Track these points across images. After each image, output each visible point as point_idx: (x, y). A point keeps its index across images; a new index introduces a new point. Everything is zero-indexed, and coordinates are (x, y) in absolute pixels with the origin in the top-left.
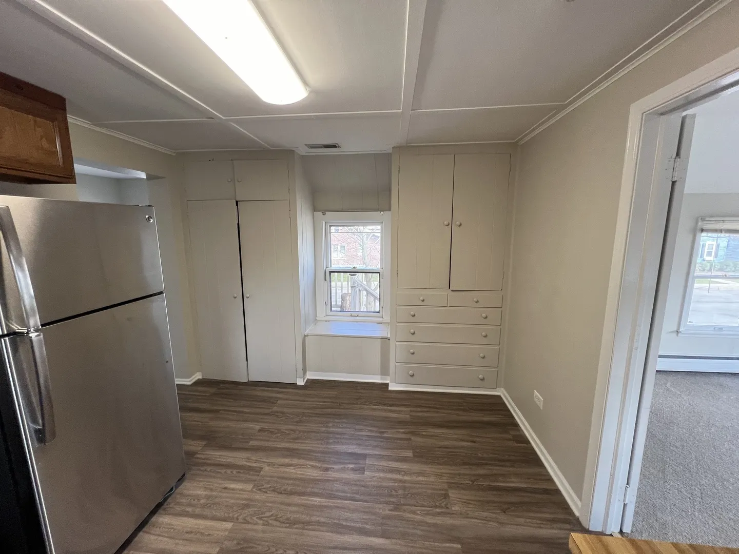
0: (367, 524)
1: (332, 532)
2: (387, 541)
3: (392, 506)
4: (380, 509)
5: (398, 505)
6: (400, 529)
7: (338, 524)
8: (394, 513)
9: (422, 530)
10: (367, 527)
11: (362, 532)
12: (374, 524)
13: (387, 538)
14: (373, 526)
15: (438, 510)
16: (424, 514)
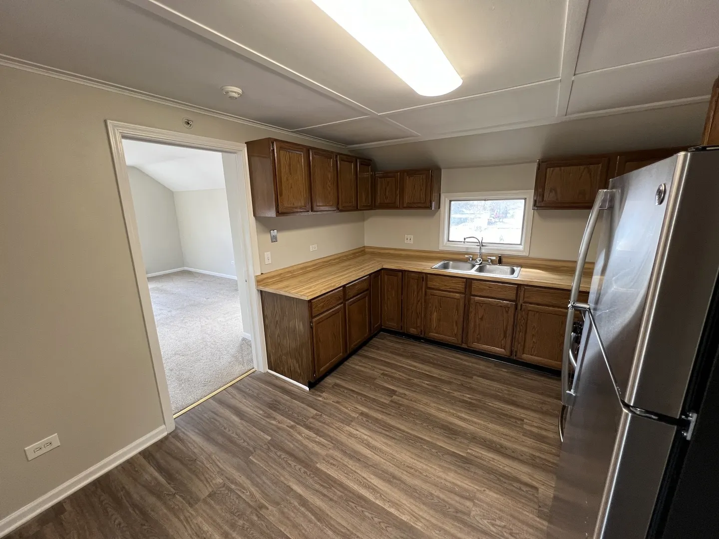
0: (295, 507)
1: (328, 515)
2: (291, 484)
3: (263, 512)
4: (274, 516)
5: (256, 510)
6: (274, 488)
7: (319, 520)
8: (267, 505)
9: (261, 479)
10: (296, 504)
11: (304, 502)
12: (290, 503)
13: (289, 487)
14: (292, 502)
15: (233, 487)
16: (245, 490)
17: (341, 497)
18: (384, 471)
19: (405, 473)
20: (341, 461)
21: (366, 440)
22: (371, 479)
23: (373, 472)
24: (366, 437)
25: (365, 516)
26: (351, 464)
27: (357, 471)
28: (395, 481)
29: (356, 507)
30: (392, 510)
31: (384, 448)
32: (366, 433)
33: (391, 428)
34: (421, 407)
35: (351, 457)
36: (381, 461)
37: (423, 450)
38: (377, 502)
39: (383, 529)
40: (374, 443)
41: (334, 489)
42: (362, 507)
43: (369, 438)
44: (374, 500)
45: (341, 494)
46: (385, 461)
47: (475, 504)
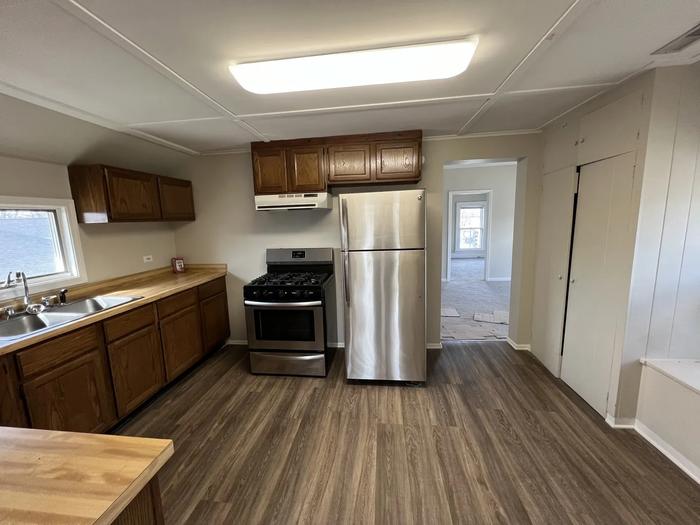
17: (390, 496)
18: (343, 469)
19: (337, 453)
20: (352, 518)
21: (310, 504)
22: (357, 477)
23: (349, 478)
24: (306, 506)
25: (391, 468)
26: (351, 505)
27: (356, 494)
28: (349, 457)
29: (389, 478)
30: (375, 451)
31: (315, 479)
32: (299, 508)
33: (282, 483)
34: (239, 463)
35: (342, 509)
36: (334, 476)
37: (305, 447)
38: (375, 464)
39: (392, 453)
40: (311, 493)
41: (387, 508)
42: (386, 474)
43: (307, 501)
44: (375, 467)
45: (387, 497)
46: (332, 473)
47: (342, 411)
